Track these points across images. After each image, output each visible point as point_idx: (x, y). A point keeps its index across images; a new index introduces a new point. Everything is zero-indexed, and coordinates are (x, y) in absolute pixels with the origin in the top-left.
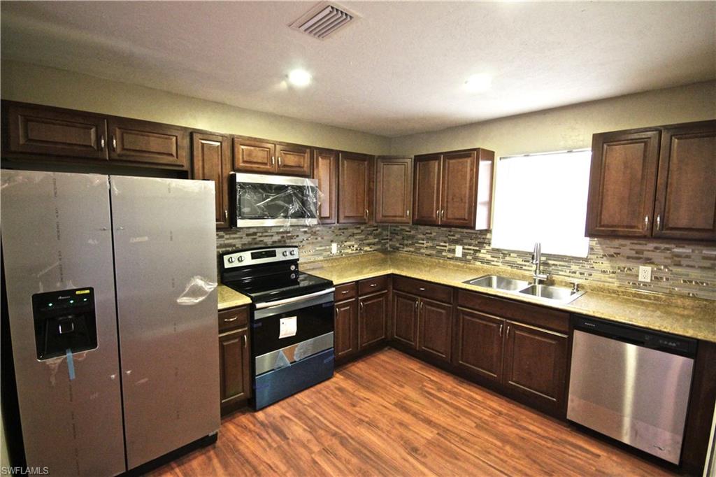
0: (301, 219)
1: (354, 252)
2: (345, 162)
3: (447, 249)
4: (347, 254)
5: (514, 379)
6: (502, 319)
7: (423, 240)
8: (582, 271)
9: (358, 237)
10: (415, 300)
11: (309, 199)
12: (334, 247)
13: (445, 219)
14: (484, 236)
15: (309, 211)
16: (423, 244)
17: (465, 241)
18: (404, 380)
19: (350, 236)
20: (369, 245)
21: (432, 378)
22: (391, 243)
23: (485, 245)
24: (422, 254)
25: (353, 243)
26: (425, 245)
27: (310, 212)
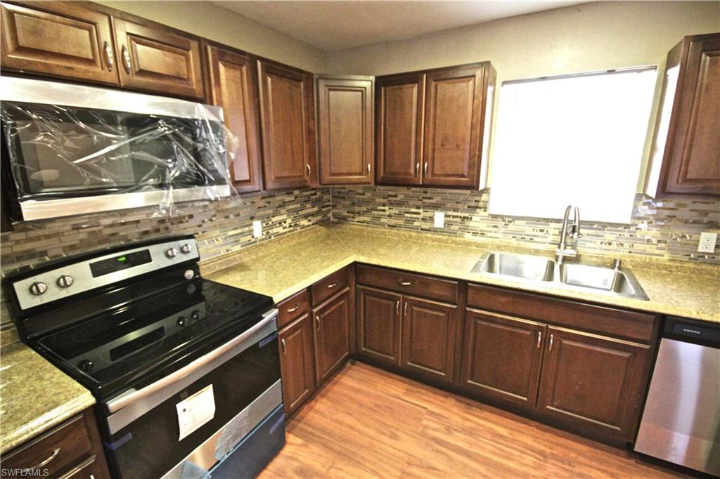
0: (197, 187)
1: (286, 230)
2: (269, 79)
3: (420, 217)
4: (277, 234)
5: (555, 404)
6: (541, 324)
7: (384, 205)
8: (621, 241)
9: (291, 207)
10: (395, 299)
11: (208, 147)
12: (257, 226)
13: (429, 176)
14: (477, 198)
15: (210, 172)
16: (384, 211)
17: (449, 205)
18: (395, 424)
19: (280, 206)
20: (306, 216)
21: (430, 408)
22: (335, 211)
23: (478, 210)
24: (383, 225)
25: (285, 217)
26: (387, 213)
27: (214, 172)
